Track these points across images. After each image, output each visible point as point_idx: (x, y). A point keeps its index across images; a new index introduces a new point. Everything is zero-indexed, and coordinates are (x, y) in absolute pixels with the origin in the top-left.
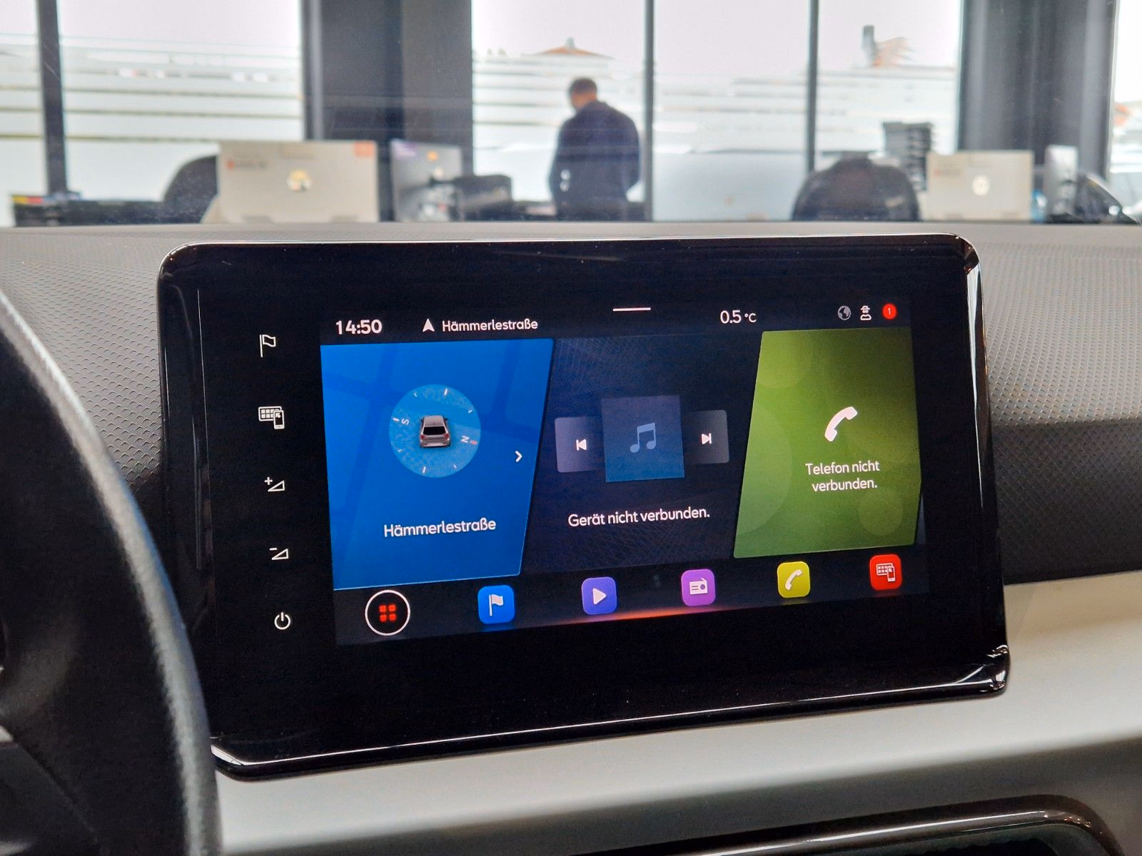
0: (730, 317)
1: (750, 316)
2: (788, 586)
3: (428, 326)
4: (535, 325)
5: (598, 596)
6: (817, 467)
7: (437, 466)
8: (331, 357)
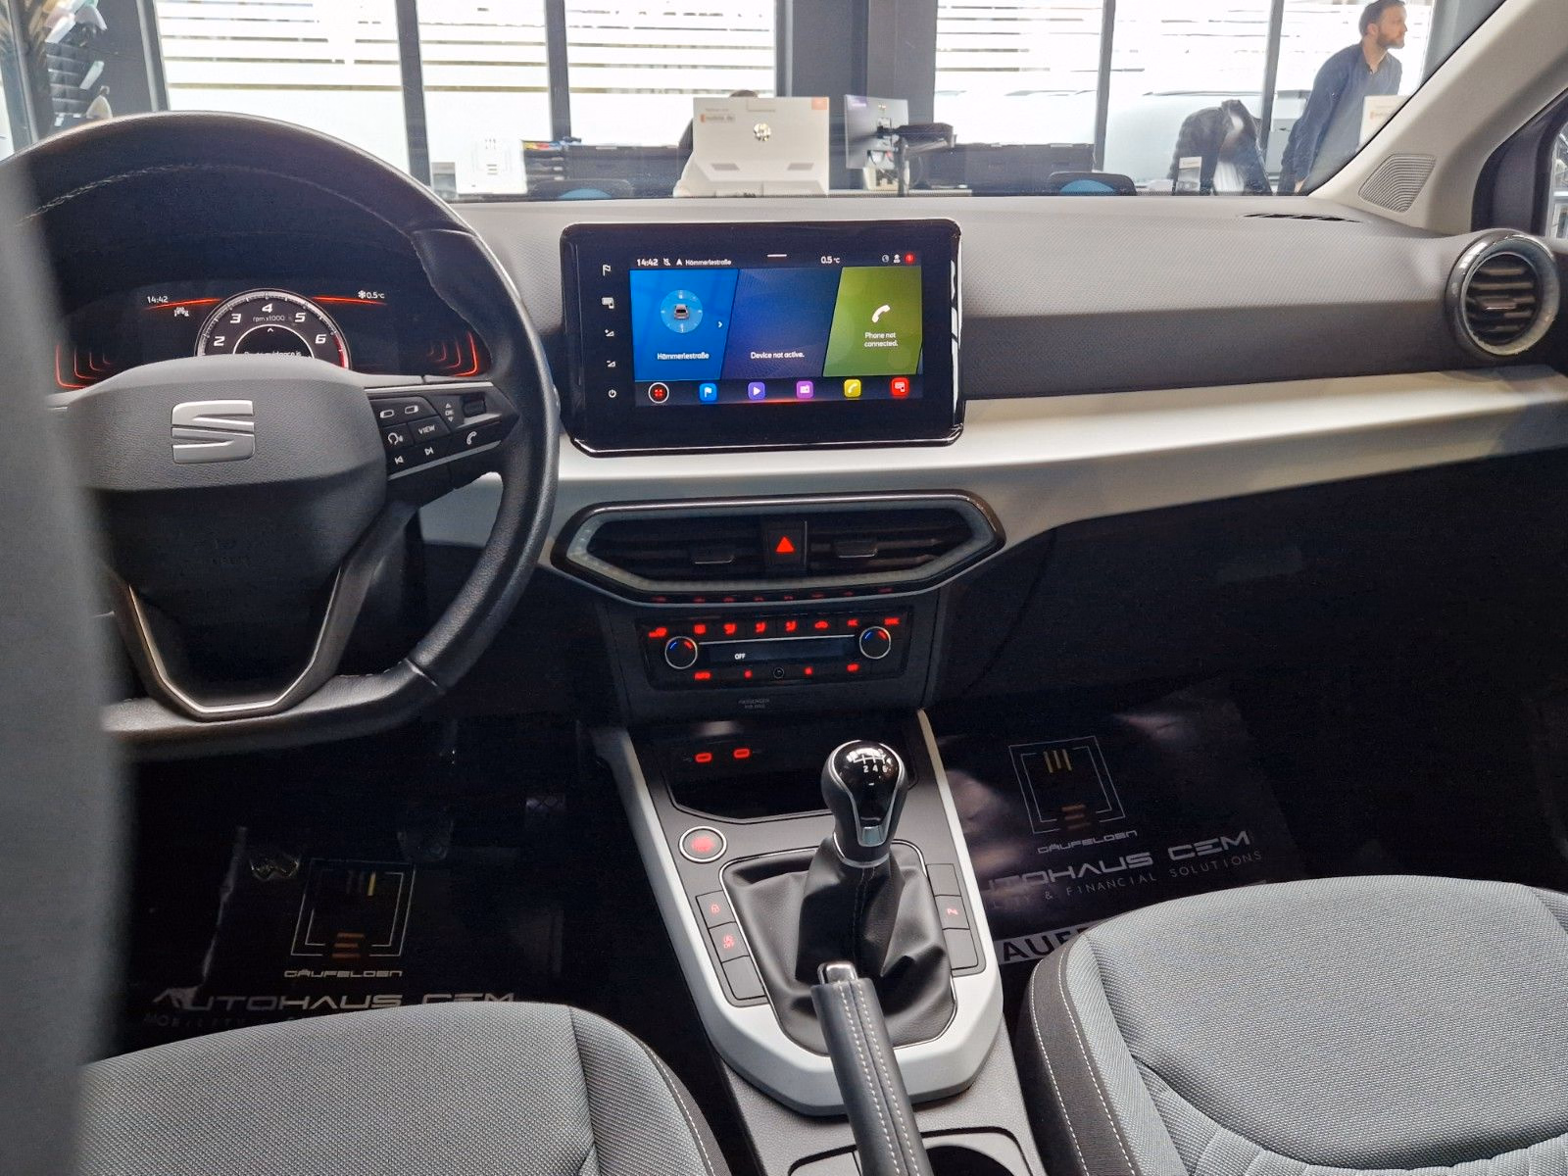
0: (827, 260)
1: (837, 260)
2: (850, 391)
3: (679, 262)
4: (729, 262)
5: (756, 391)
6: (868, 335)
7: (682, 328)
8: (635, 277)
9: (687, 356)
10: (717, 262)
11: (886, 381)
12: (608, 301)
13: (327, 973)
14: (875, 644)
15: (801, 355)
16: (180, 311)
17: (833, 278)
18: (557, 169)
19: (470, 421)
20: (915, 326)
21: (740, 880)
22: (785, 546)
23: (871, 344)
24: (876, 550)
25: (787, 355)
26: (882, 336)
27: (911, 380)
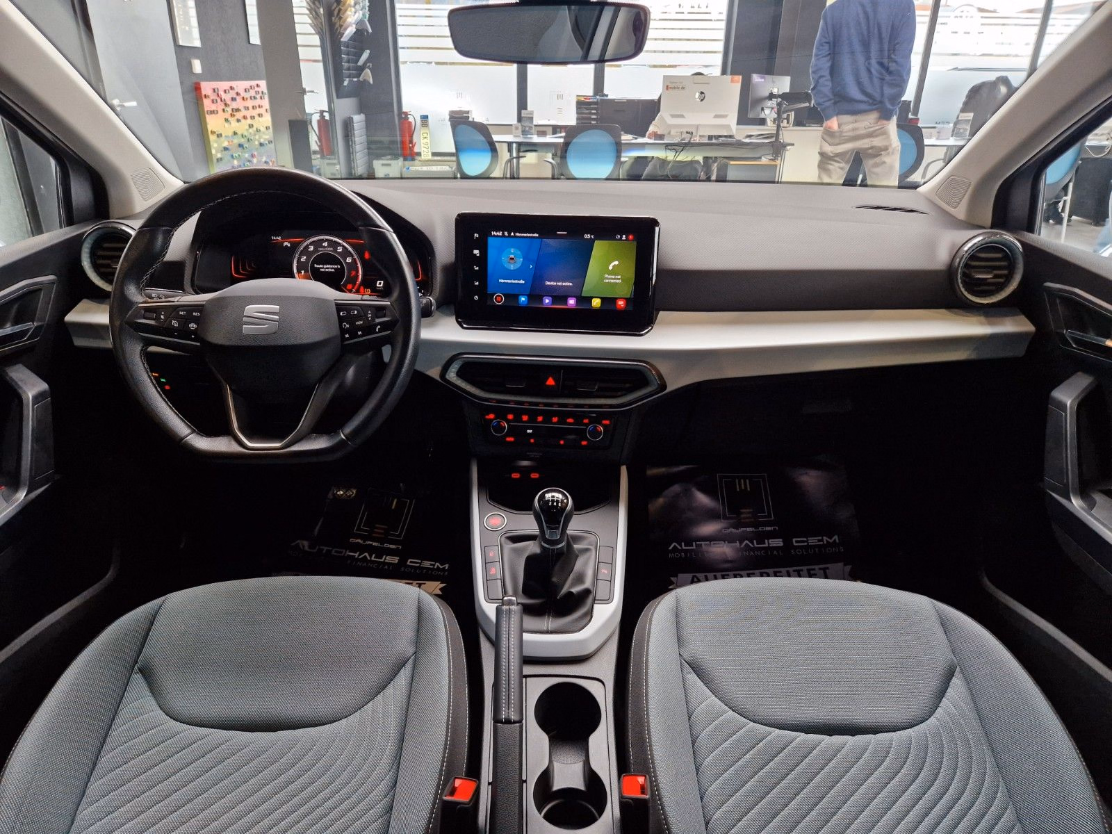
0: (587, 236)
1: (593, 236)
2: (594, 304)
3: (512, 234)
4: (537, 235)
5: (547, 301)
6: (606, 276)
7: (512, 267)
8: (490, 240)
9: (514, 281)
10: (531, 235)
11: (614, 300)
12: (476, 252)
13: (369, 542)
14: (595, 433)
15: (571, 284)
16: (286, 244)
17: (590, 244)
18: (593, 111)
19: (377, 320)
20: (631, 274)
21: (508, 542)
22: (550, 382)
23: (607, 281)
24: (596, 387)
25: (564, 284)
26: (614, 277)
27: (627, 299)
